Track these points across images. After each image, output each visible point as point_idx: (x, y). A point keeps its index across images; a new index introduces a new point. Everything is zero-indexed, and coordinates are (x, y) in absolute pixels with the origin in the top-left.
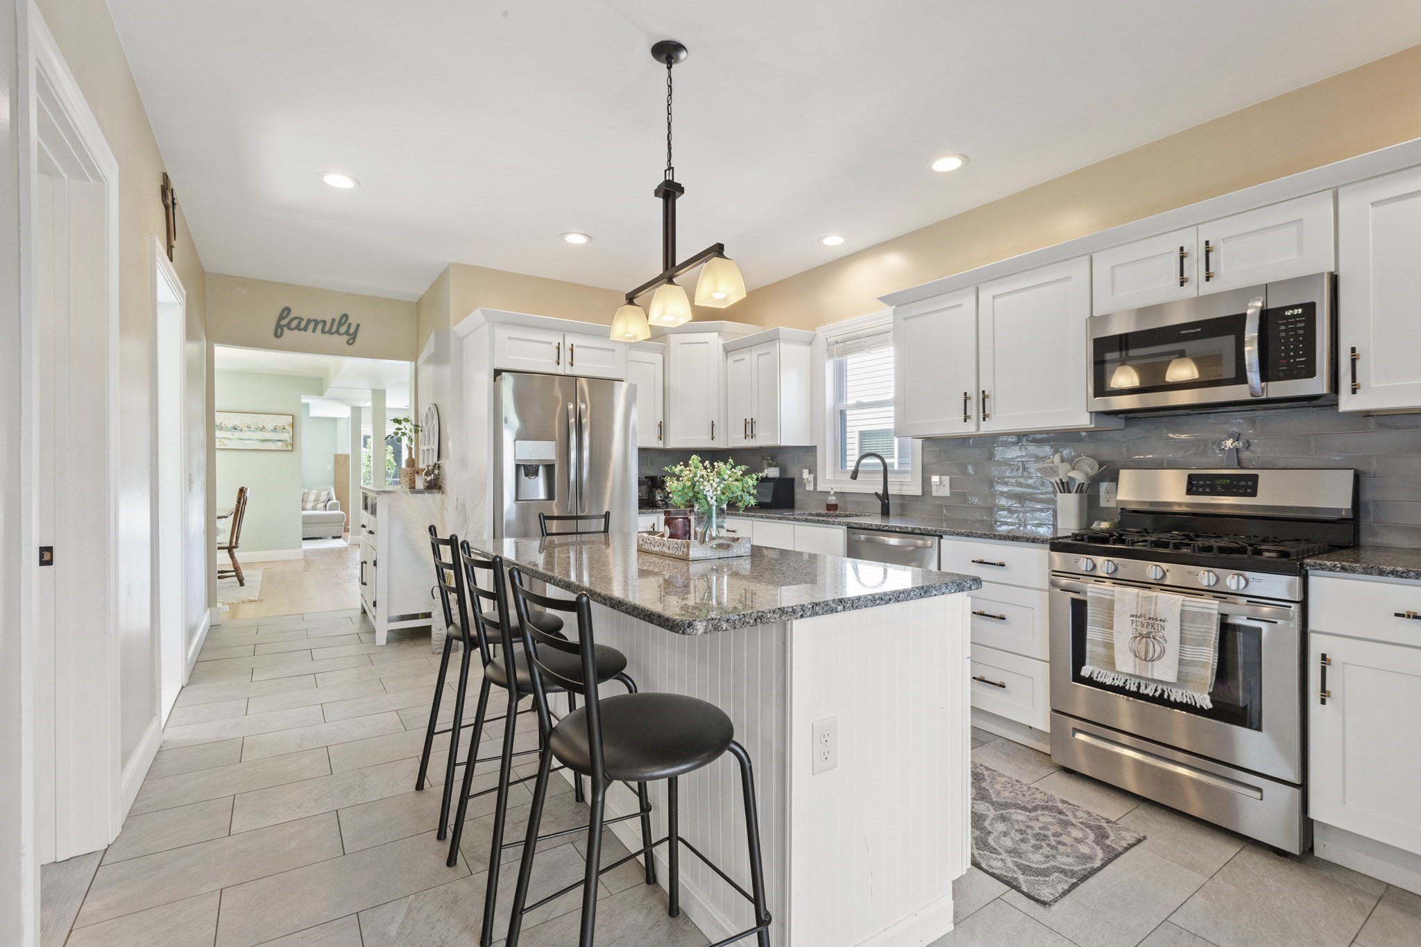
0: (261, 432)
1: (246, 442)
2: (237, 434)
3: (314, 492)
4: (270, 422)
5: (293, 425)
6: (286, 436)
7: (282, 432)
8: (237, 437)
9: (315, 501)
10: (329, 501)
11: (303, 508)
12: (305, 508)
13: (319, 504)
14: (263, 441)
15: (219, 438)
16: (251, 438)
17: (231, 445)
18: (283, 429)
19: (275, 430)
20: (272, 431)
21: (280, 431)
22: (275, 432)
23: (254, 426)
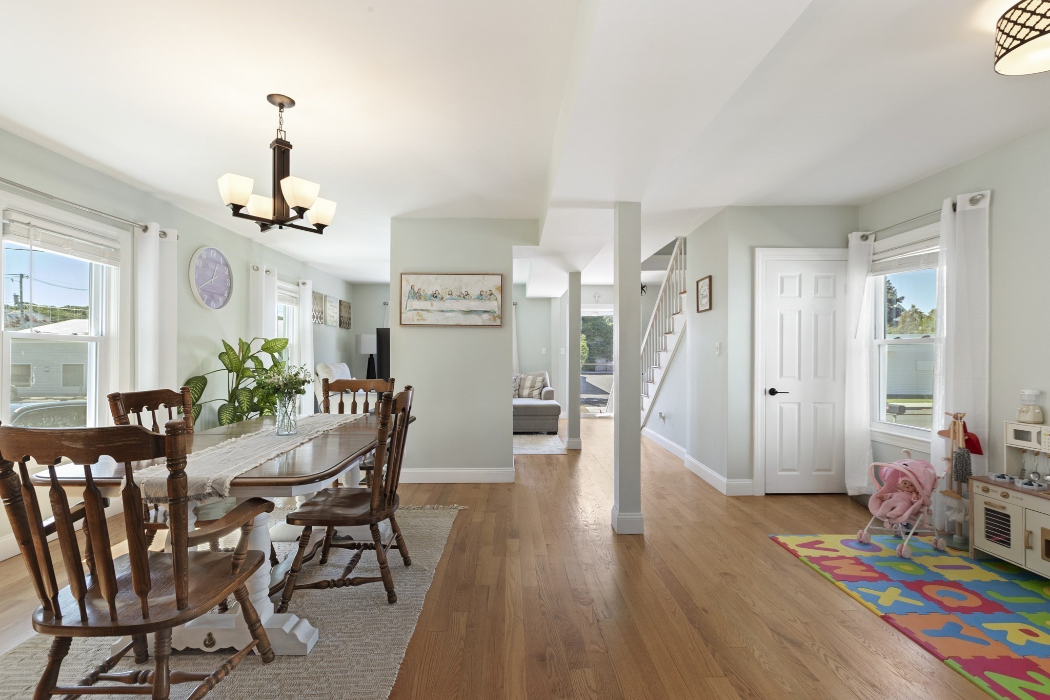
0: (466, 301)
1: (447, 314)
2: (437, 305)
3: (530, 377)
4: (475, 285)
5: (502, 289)
6: (494, 305)
7: (489, 299)
8: (438, 309)
9: (531, 387)
10: (544, 387)
11: (517, 397)
12: (519, 397)
13: (534, 392)
14: (467, 314)
15: (417, 310)
16: (453, 309)
17: (430, 319)
18: (491, 295)
19: (481, 297)
20: (478, 298)
21: (487, 299)
22: (482, 299)
23: (456, 293)
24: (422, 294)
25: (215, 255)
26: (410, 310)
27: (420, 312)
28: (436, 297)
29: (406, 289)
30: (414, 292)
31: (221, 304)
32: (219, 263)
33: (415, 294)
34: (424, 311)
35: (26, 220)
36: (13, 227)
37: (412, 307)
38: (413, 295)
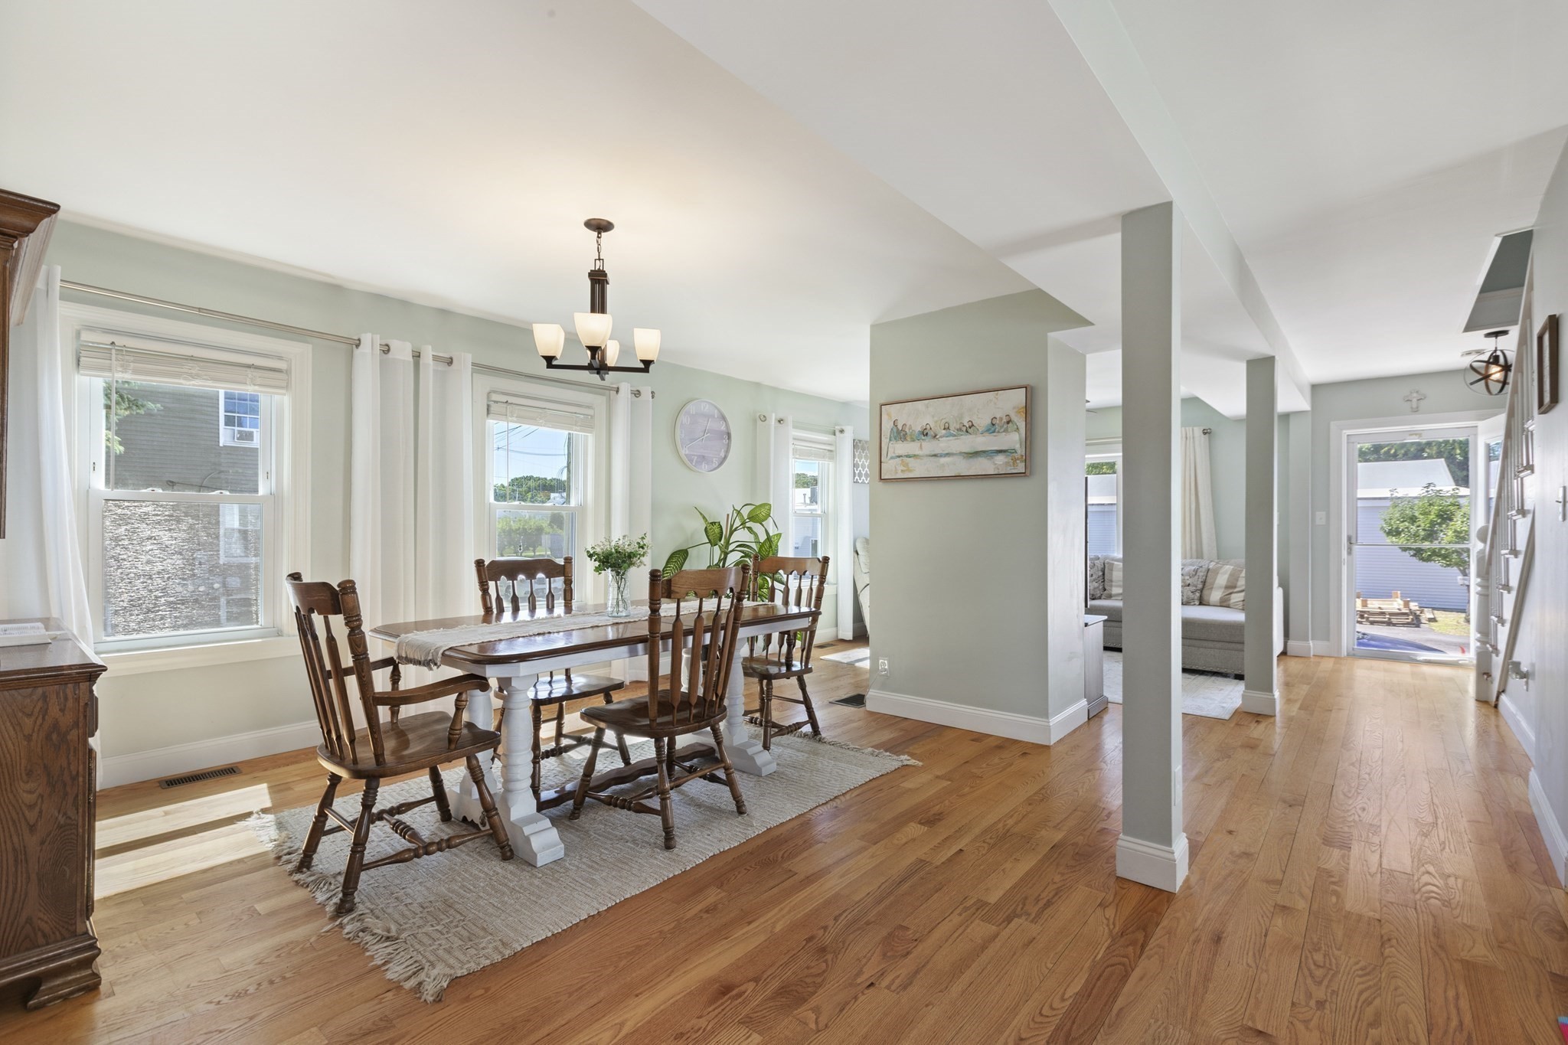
0: (969, 436)
1: (943, 460)
2: (928, 446)
4: (984, 410)
5: (1027, 412)
6: (1013, 440)
7: (1006, 431)
8: (928, 453)
9: (1227, 587)
11: (1197, 603)
12: (1201, 604)
13: (1233, 596)
14: (971, 457)
15: (901, 456)
16: (950, 451)
17: (919, 469)
18: (1008, 423)
19: (992, 428)
20: (988, 430)
21: (1002, 430)
22: (994, 432)
23: (955, 425)
24: (908, 431)
25: (707, 408)
26: (892, 458)
27: (905, 459)
28: (927, 434)
29: (887, 426)
30: (898, 429)
31: (714, 466)
32: (713, 416)
33: (898, 432)
34: (910, 457)
35: (504, 398)
36: (494, 408)
37: (894, 453)
38: (895, 434)
